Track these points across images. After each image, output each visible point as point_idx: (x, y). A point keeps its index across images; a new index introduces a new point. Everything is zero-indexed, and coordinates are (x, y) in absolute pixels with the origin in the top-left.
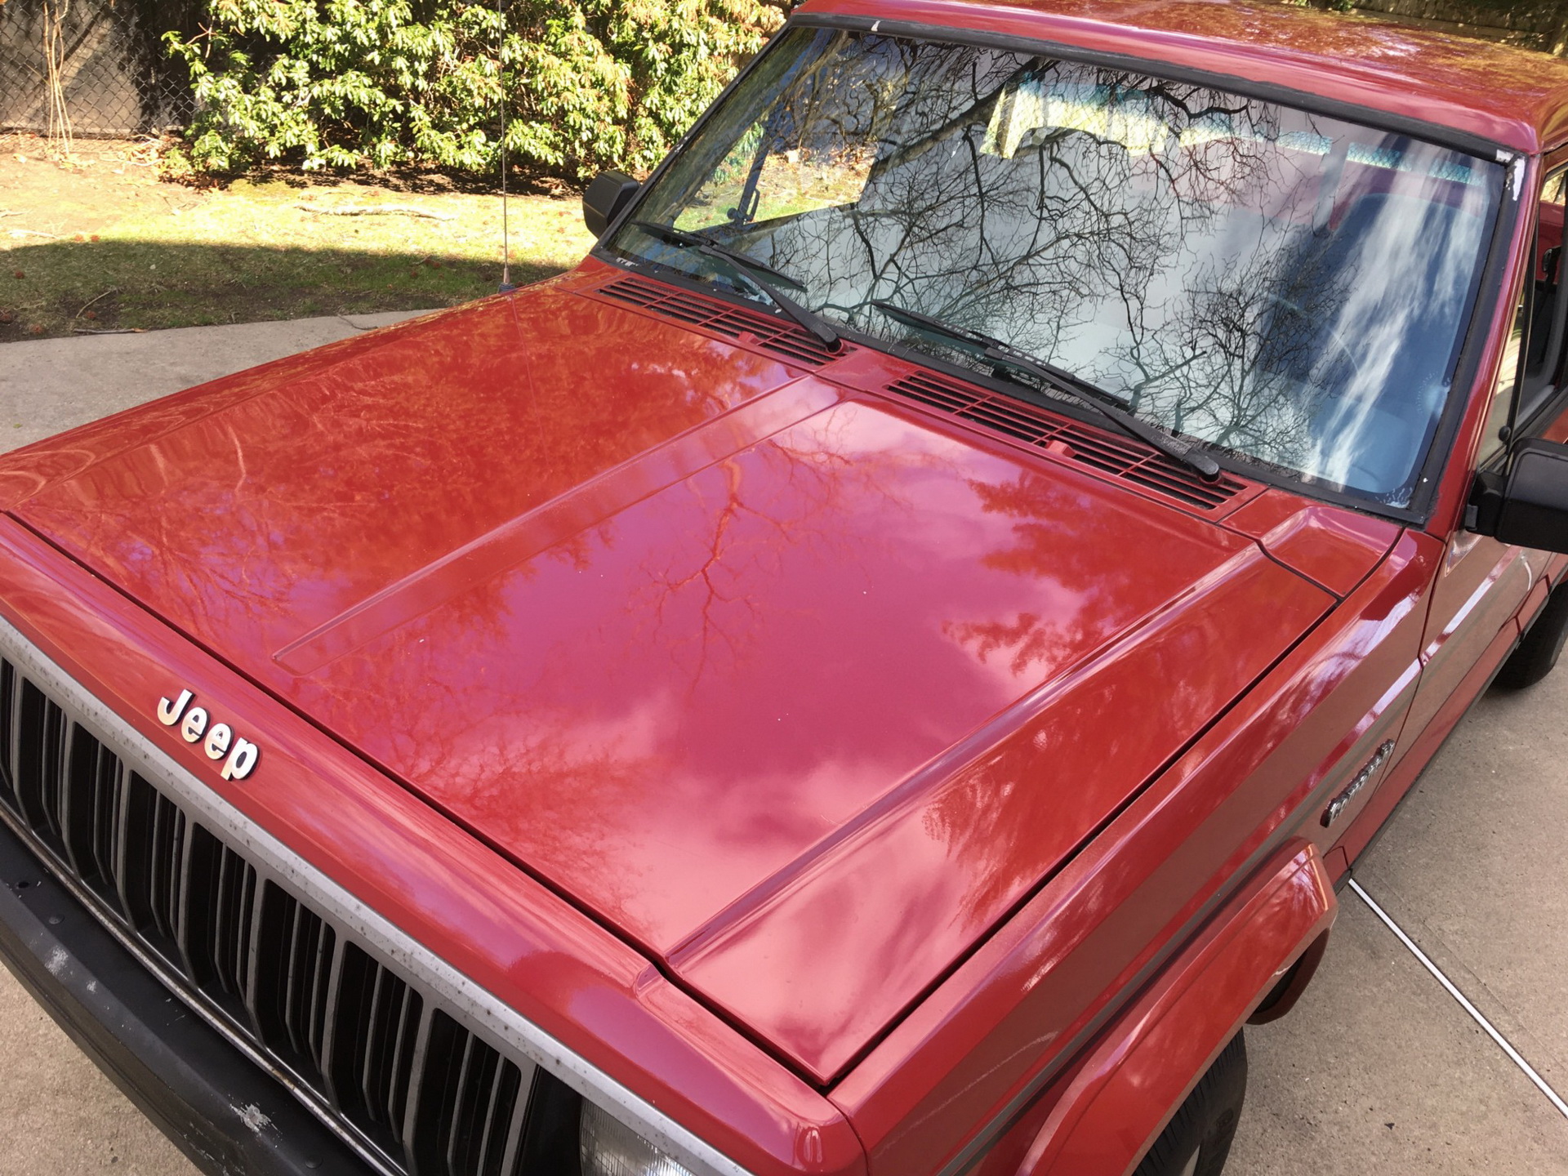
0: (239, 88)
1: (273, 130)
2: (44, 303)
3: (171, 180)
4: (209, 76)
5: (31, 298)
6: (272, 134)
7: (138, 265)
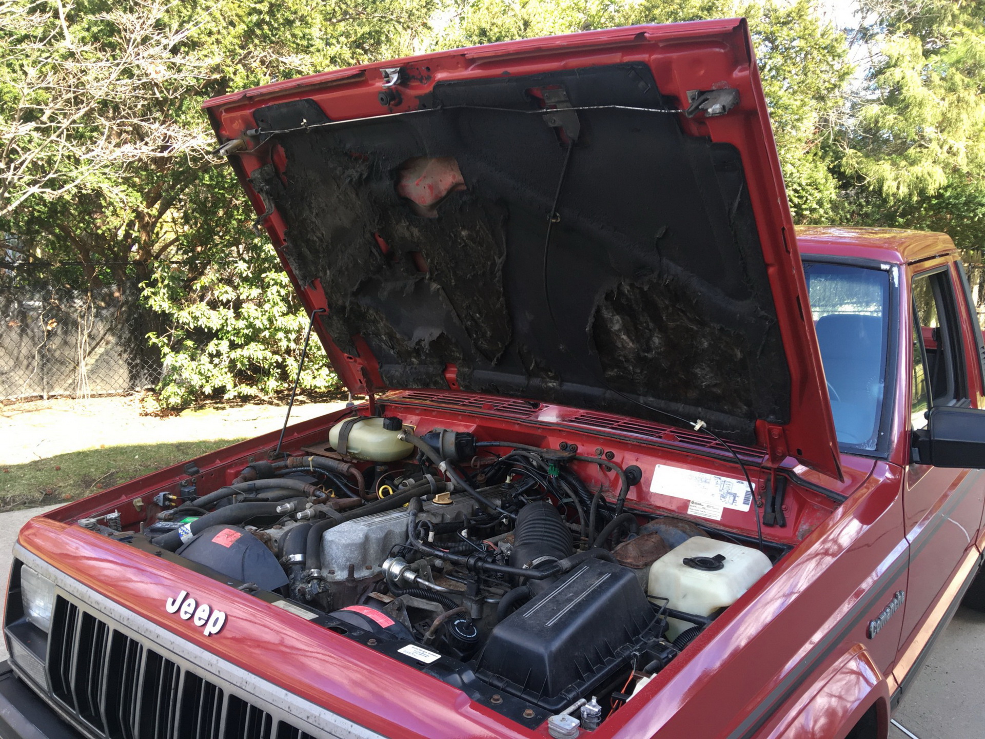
0: (189, 359)
1: (207, 379)
2: (72, 482)
3: (146, 415)
4: (173, 354)
5: (64, 479)
6: (207, 382)
7: (128, 457)
